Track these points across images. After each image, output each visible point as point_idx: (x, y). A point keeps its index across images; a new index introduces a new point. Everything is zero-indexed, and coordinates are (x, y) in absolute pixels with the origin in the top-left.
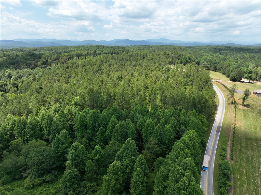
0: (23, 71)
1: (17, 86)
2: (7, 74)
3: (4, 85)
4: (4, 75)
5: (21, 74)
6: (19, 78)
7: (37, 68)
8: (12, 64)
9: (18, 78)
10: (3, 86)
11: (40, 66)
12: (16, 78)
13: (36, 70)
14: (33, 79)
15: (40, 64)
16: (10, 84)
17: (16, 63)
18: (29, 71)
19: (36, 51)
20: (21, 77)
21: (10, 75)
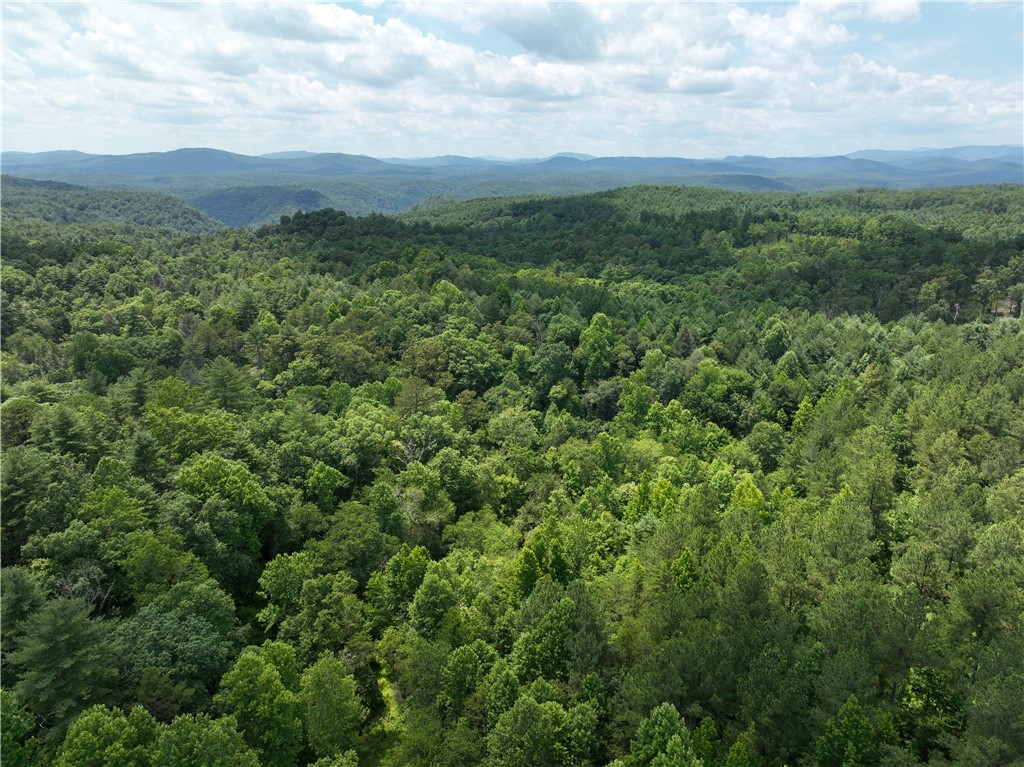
0: (842, 327)
1: (791, 404)
2: (770, 334)
3: (741, 390)
4: (758, 335)
5: (828, 342)
6: (814, 358)
7: (910, 318)
8: (805, 279)
9: (807, 360)
10: (735, 396)
11: (925, 305)
12: (800, 359)
13: (902, 330)
14: (873, 385)
15: (929, 295)
16: (765, 386)
17: (824, 274)
18: (865, 331)
19: (923, 209)
20: (822, 356)
21: (781, 340)
